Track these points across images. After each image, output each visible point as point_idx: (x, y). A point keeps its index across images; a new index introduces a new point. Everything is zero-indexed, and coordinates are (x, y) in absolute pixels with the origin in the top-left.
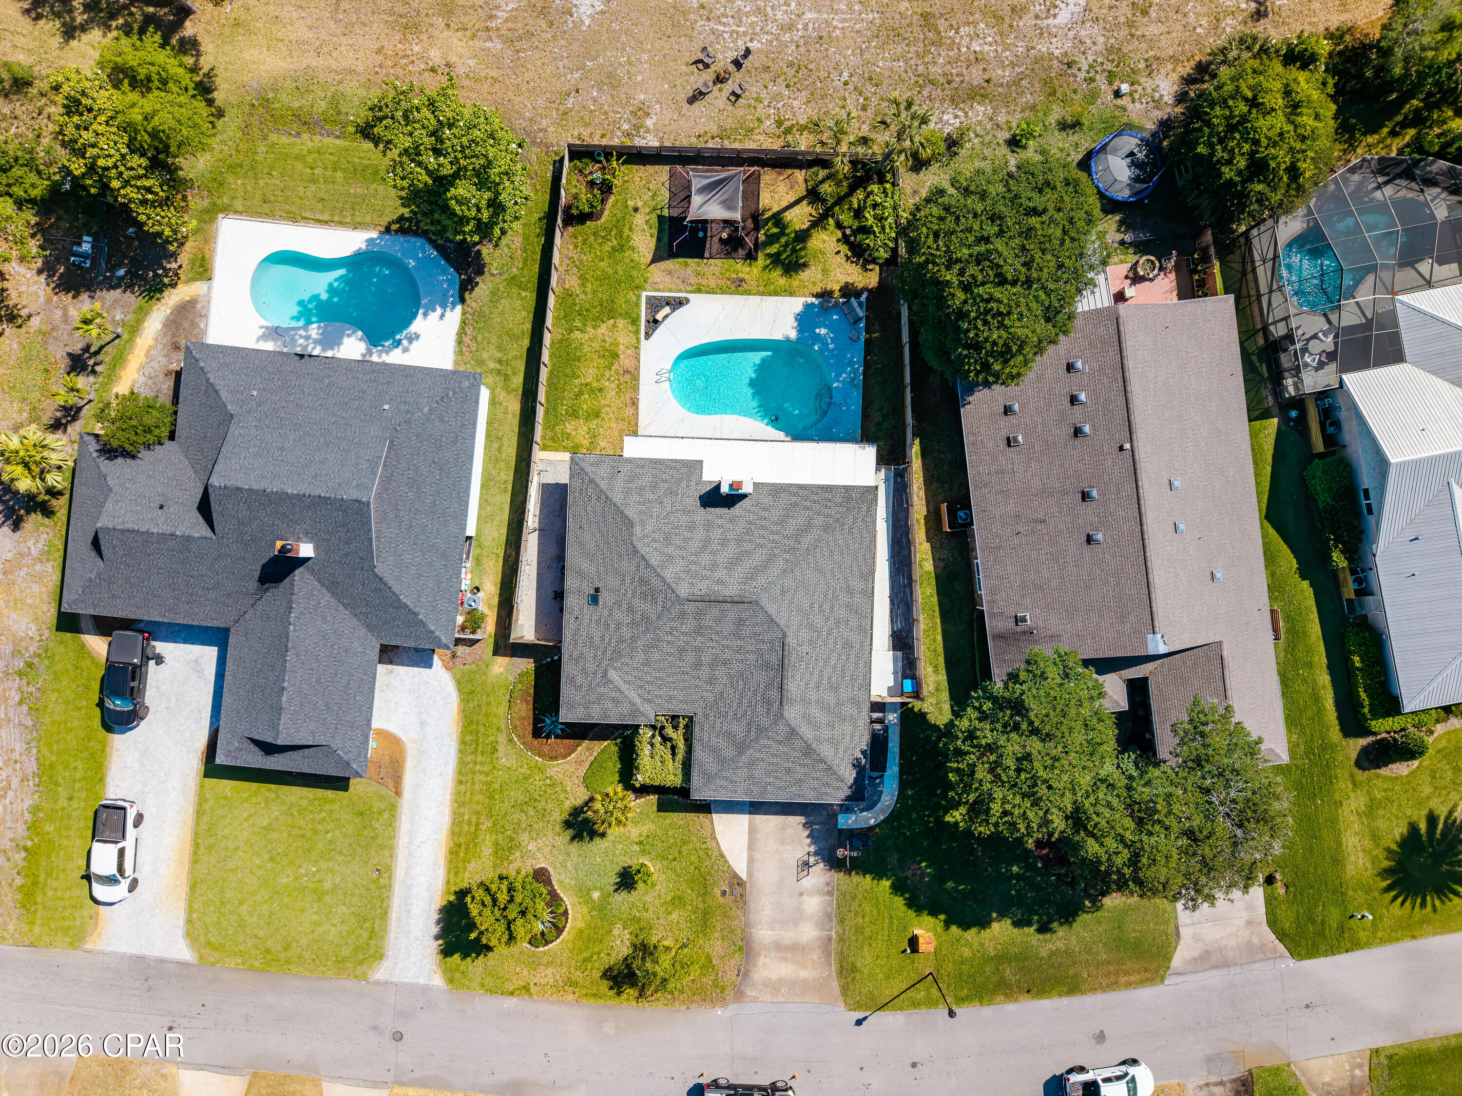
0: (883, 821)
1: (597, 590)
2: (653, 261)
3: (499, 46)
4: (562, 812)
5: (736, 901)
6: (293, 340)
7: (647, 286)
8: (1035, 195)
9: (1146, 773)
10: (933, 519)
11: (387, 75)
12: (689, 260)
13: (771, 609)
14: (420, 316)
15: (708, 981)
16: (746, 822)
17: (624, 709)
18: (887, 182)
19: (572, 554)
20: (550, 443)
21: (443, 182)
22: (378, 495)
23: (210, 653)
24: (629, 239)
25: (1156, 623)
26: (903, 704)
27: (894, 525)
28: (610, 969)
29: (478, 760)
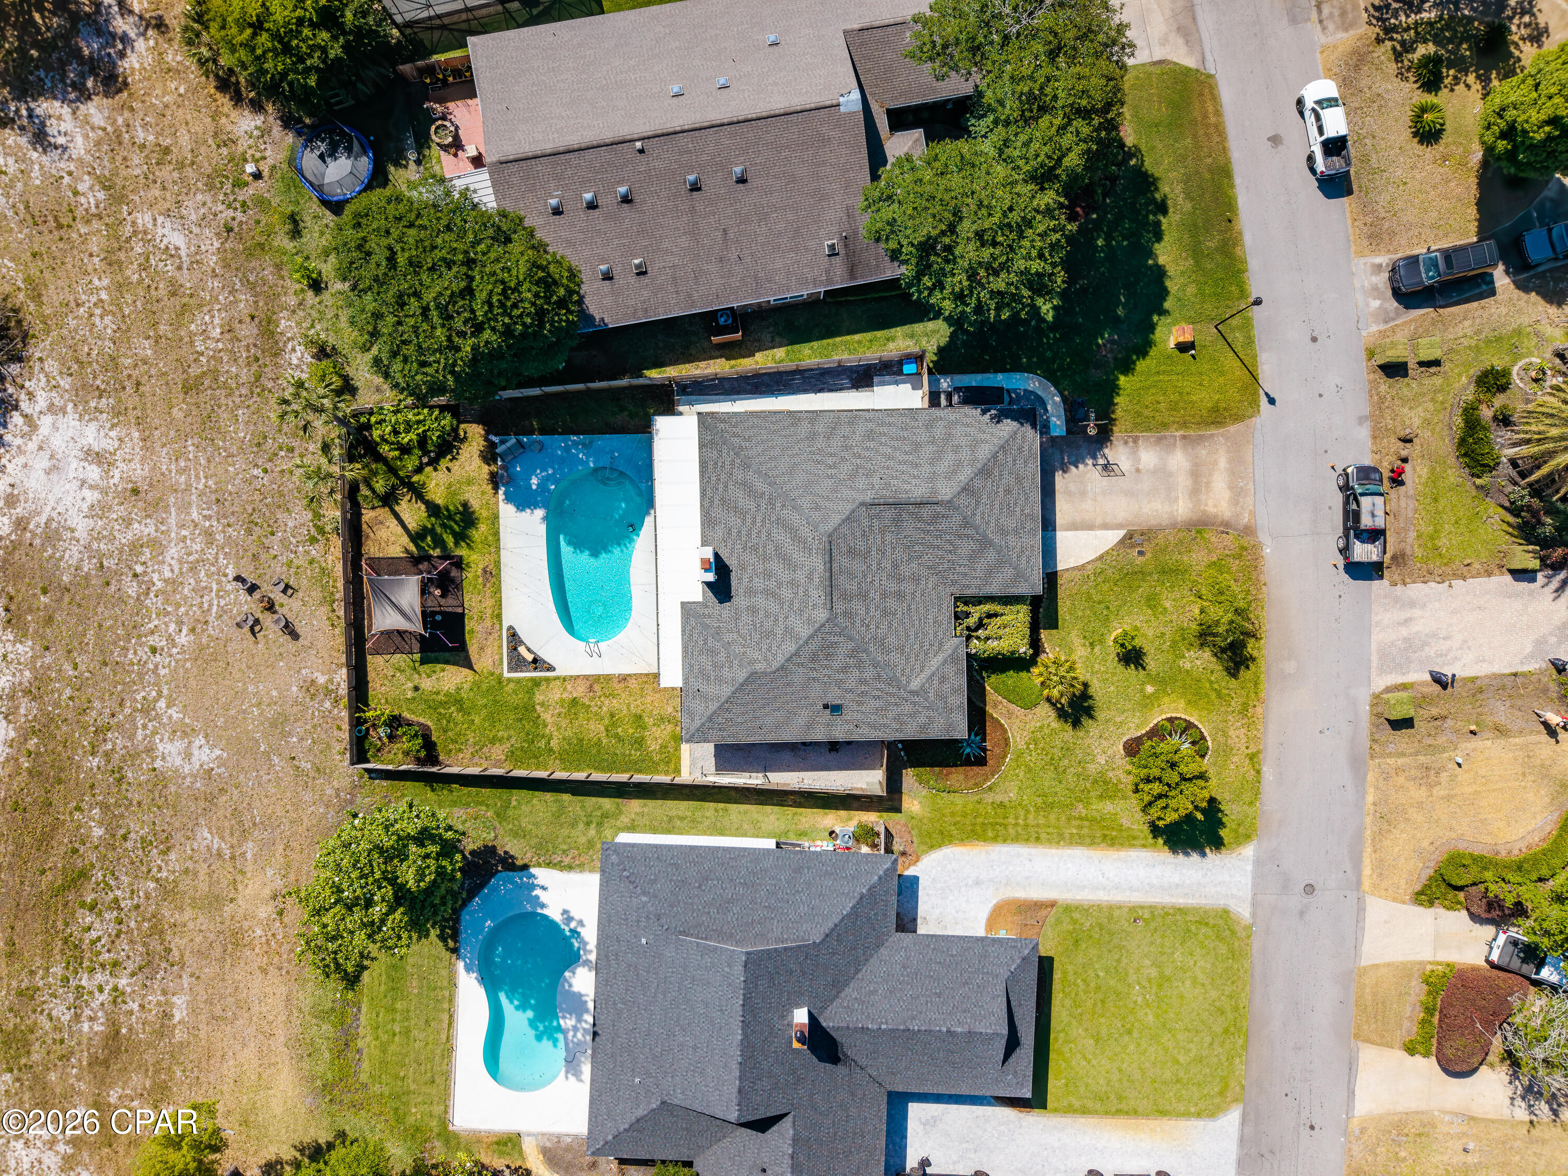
0: (1056, 388)
1: (826, 707)
2: (470, 667)
3: (250, 844)
4: (1064, 730)
5: (1149, 540)
6: (579, 1044)
7: (498, 672)
8: (374, 258)
9: (989, 105)
10: (730, 351)
11: (290, 961)
12: (467, 628)
13: (836, 519)
14: (545, 912)
15: (1235, 565)
16: (1065, 534)
17: (950, 670)
18: (369, 420)
19: (789, 735)
20: (672, 766)
21: (402, 896)
22: (737, 943)
23: (916, 1112)
24: (448, 694)
25: (828, 103)
26: (930, 372)
27: (738, 393)
28: (1227, 669)
29: (1013, 822)
